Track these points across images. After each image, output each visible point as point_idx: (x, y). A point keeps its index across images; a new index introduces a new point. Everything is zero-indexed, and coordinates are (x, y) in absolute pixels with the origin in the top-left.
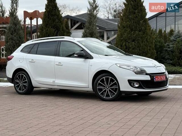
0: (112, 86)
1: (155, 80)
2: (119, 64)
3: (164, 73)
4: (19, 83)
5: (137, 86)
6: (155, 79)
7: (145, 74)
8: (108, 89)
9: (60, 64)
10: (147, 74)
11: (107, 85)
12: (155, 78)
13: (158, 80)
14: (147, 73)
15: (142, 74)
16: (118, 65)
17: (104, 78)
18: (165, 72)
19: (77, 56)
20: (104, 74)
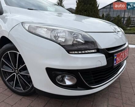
8: (17, 74)
10: (99, 51)
11: (15, 67)
12: (115, 58)
13: (120, 60)
16: (27, 26)
17: (8, 52)
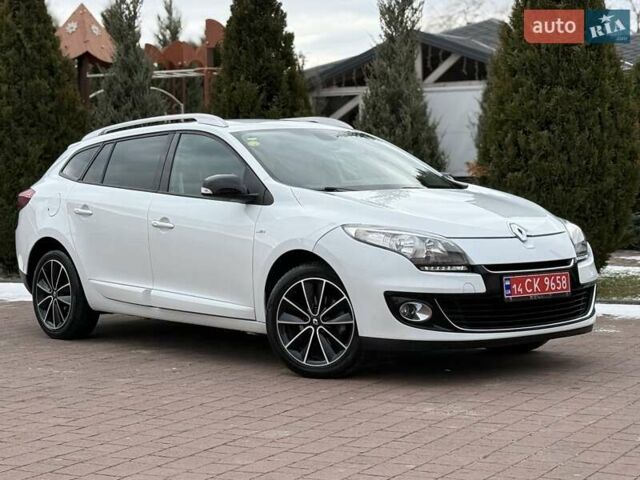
0: (330, 316)
1: (506, 292)
2: (354, 226)
3: (566, 262)
4: (49, 295)
5: (423, 317)
6: (508, 287)
7: (462, 268)
8: (315, 328)
9: (164, 226)
10: (472, 269)
11: (314, 312)
12: (508, 283)
13: (525, 291)
14: (472, 264)
15: (449, 268)
16: (352, 231)
17: (302, 281)
18: (570, 260)
19: (209, 192)
20: (301, 268)
